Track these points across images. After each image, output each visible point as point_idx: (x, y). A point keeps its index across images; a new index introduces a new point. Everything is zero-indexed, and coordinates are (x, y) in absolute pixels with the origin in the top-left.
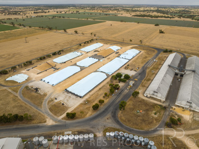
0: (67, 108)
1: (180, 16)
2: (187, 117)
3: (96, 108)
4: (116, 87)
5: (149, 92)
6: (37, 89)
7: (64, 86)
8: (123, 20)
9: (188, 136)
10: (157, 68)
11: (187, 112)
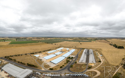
0: (50, 67)
1: (85, 40)
2: (93, 65)
3: (61, 67)
4: (69, 61)
5: (80, 61)
6: (41, 60)
7: (50, 60)
8: (69, 41)
9: (95, 69)
10: (81, 54)
11: (93, 64)
